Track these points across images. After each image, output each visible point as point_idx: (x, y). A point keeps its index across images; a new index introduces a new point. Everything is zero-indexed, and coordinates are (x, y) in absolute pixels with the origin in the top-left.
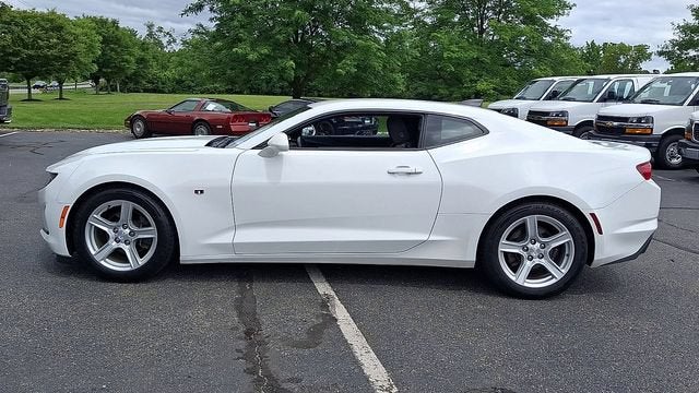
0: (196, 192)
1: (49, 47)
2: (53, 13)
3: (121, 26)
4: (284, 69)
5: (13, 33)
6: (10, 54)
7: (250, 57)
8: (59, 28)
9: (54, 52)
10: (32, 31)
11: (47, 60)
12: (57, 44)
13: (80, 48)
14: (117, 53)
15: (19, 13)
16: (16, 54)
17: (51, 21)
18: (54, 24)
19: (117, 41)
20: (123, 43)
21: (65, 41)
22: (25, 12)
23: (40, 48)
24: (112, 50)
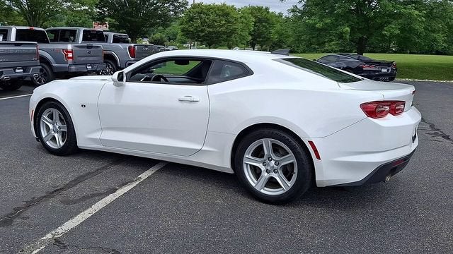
1: (221, 26)
2: (224, 5)
3: (271, 11)
4: (342, 33)
5: (201, 18)
6: (200, 31)
7: (317, 26)
8: (227, 15)
9: (223, 29)
10: (212, 17)
11: (219, 34)
12: (224, 24)
13: (239, 26)
14: (266, 29)
15: (206, 6)
16: (202, 31)
17: (223, 10)
18: (224, 12)
19: (267, 20)
20: (271, 22)
21: (229, 22)
22: (209, 5)
23: (216, 27)
24: (264, 26)
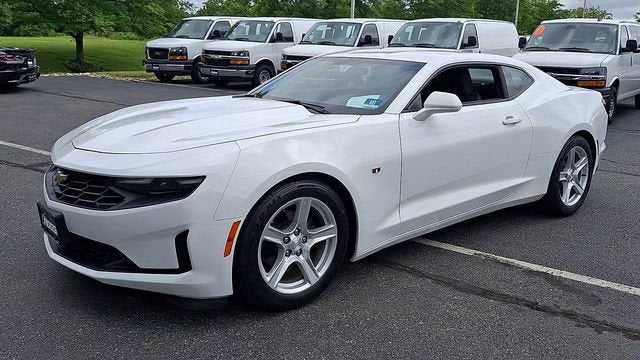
0: (374, 171)
